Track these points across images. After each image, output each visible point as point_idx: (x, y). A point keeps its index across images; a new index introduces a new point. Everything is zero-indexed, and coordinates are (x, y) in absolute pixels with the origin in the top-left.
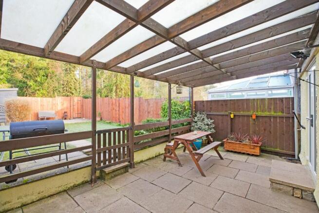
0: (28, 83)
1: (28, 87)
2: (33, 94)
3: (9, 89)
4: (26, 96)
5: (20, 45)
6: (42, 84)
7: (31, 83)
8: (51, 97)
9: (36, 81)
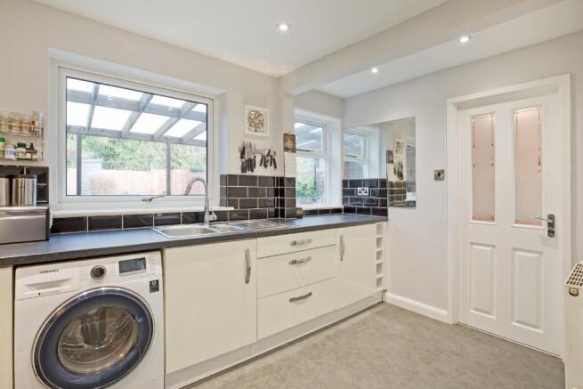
0: (116, 150)
1: (115, 155)
2: (122, 166)
3: (92, 160)
4: (113, 168)
5: (103, 130)
6: (133, 151)
7: (119, 150)
8: (145, 169)
9: (125, 148)
